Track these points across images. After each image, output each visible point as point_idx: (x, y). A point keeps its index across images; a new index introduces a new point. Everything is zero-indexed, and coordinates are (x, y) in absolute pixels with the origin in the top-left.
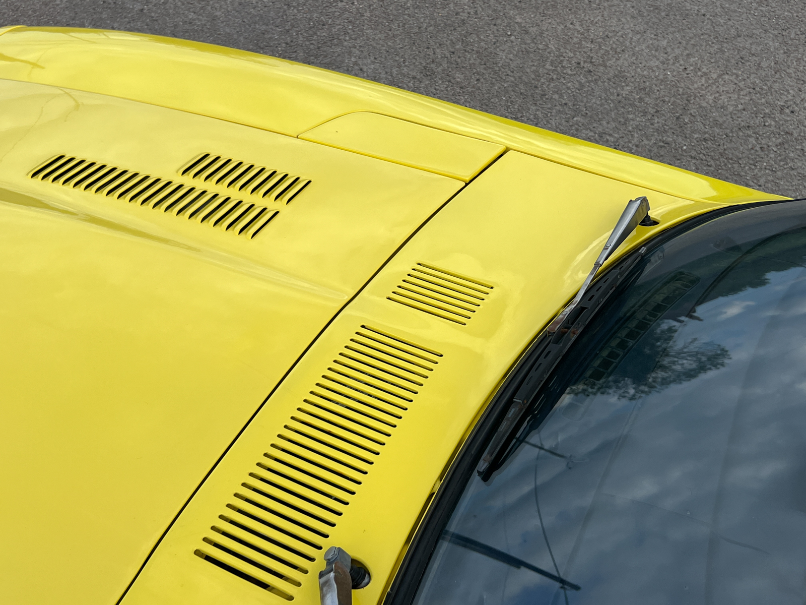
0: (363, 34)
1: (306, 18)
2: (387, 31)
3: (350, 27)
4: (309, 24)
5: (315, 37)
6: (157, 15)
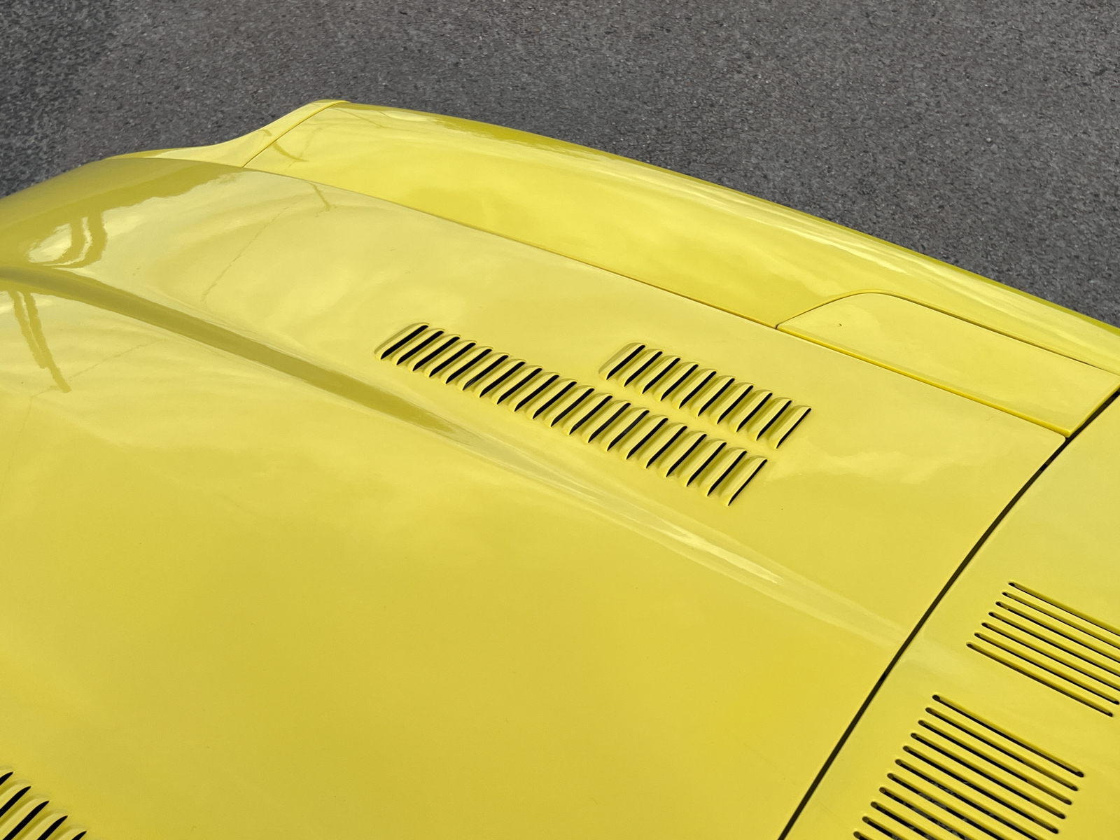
0: (769, 123)
1: (687, 93)
2: (804, 121)
3: (751, 112)
4: (692, 103)
5: (699, 122)
6: (476, 73)
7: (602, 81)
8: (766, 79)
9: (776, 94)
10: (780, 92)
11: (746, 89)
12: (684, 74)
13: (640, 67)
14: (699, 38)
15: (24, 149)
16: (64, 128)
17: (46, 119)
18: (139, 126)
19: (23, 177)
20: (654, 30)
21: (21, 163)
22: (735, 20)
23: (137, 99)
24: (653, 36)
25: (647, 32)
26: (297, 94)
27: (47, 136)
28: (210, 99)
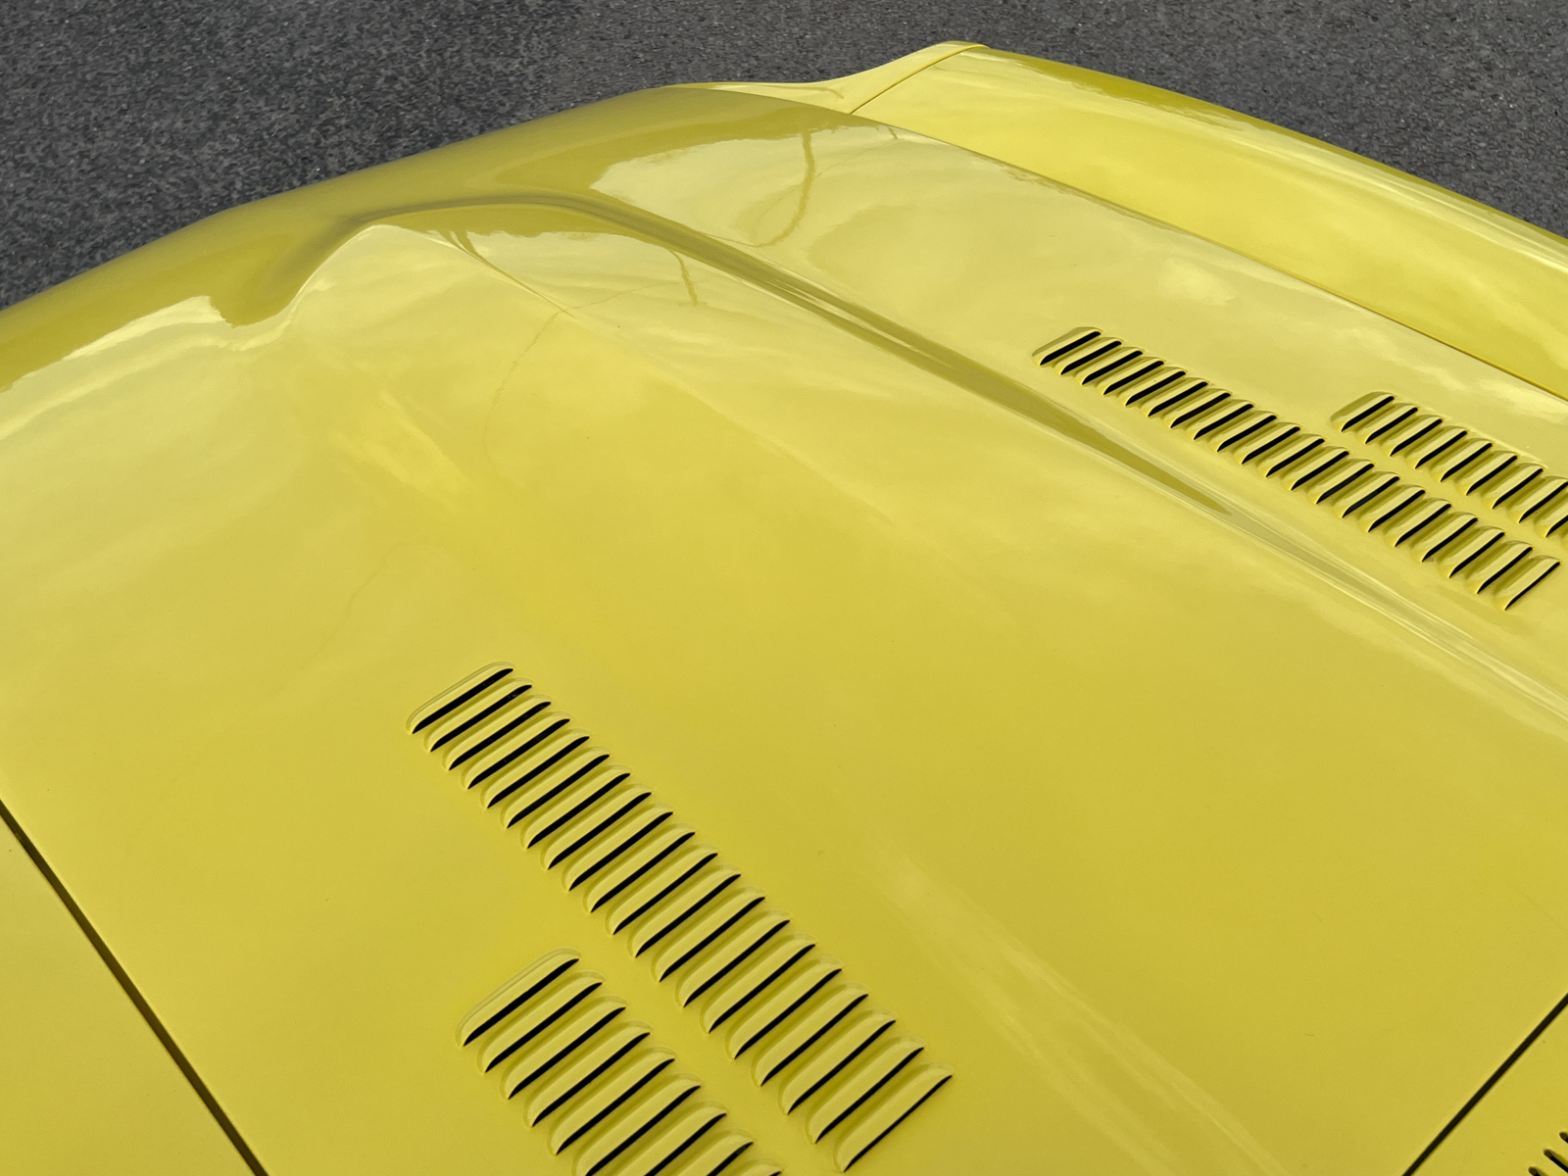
0: (1507, 164)
3: (1483, 145)
4: (1397, 122)
5: (1406, 149)
7: (1272, 76)
8: (1509, 102)
9: (1524, 125)
10: (1529, 122)
11: (1479, 112)
12: (1392, 80)
13: (1329, 64)
14: (1417, 34)
15: (505, 75)
16: (556, 54)
17: (535, 39)
18: (650, 63)
19: (502, 110)
20: (1354, 16)
21: (500, 91)
22: (1474, 14)
23: (650, 28)
24: (1353, 24)
25: (1344, 16)
26: (855, 45)
27: (535, 62)
28: (742, 39)
